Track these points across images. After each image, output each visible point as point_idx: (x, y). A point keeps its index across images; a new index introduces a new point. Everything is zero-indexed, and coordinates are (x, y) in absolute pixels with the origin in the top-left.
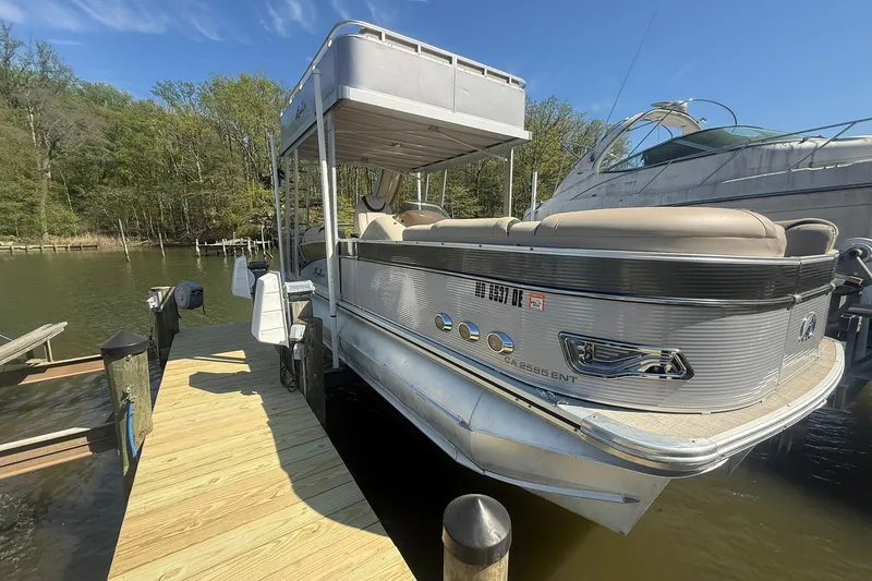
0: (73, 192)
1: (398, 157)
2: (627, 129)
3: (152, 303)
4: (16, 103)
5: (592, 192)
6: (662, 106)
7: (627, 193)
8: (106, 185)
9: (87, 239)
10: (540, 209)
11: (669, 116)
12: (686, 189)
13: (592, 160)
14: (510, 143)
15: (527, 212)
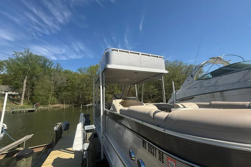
0: (57, 94)
1: (127, 81)
2: (202, 66)
3: (55, 128)
4: (50, 75)
5: (195, 86)
6: (213, 58)
7: (208, 86)
8: (64, 91)
9: (58, 105)
10: (177, 93)
11: (217, 61)
12: (233, 84)
13: (192, 76)
14: (162, 75)
15: (172, 94)
